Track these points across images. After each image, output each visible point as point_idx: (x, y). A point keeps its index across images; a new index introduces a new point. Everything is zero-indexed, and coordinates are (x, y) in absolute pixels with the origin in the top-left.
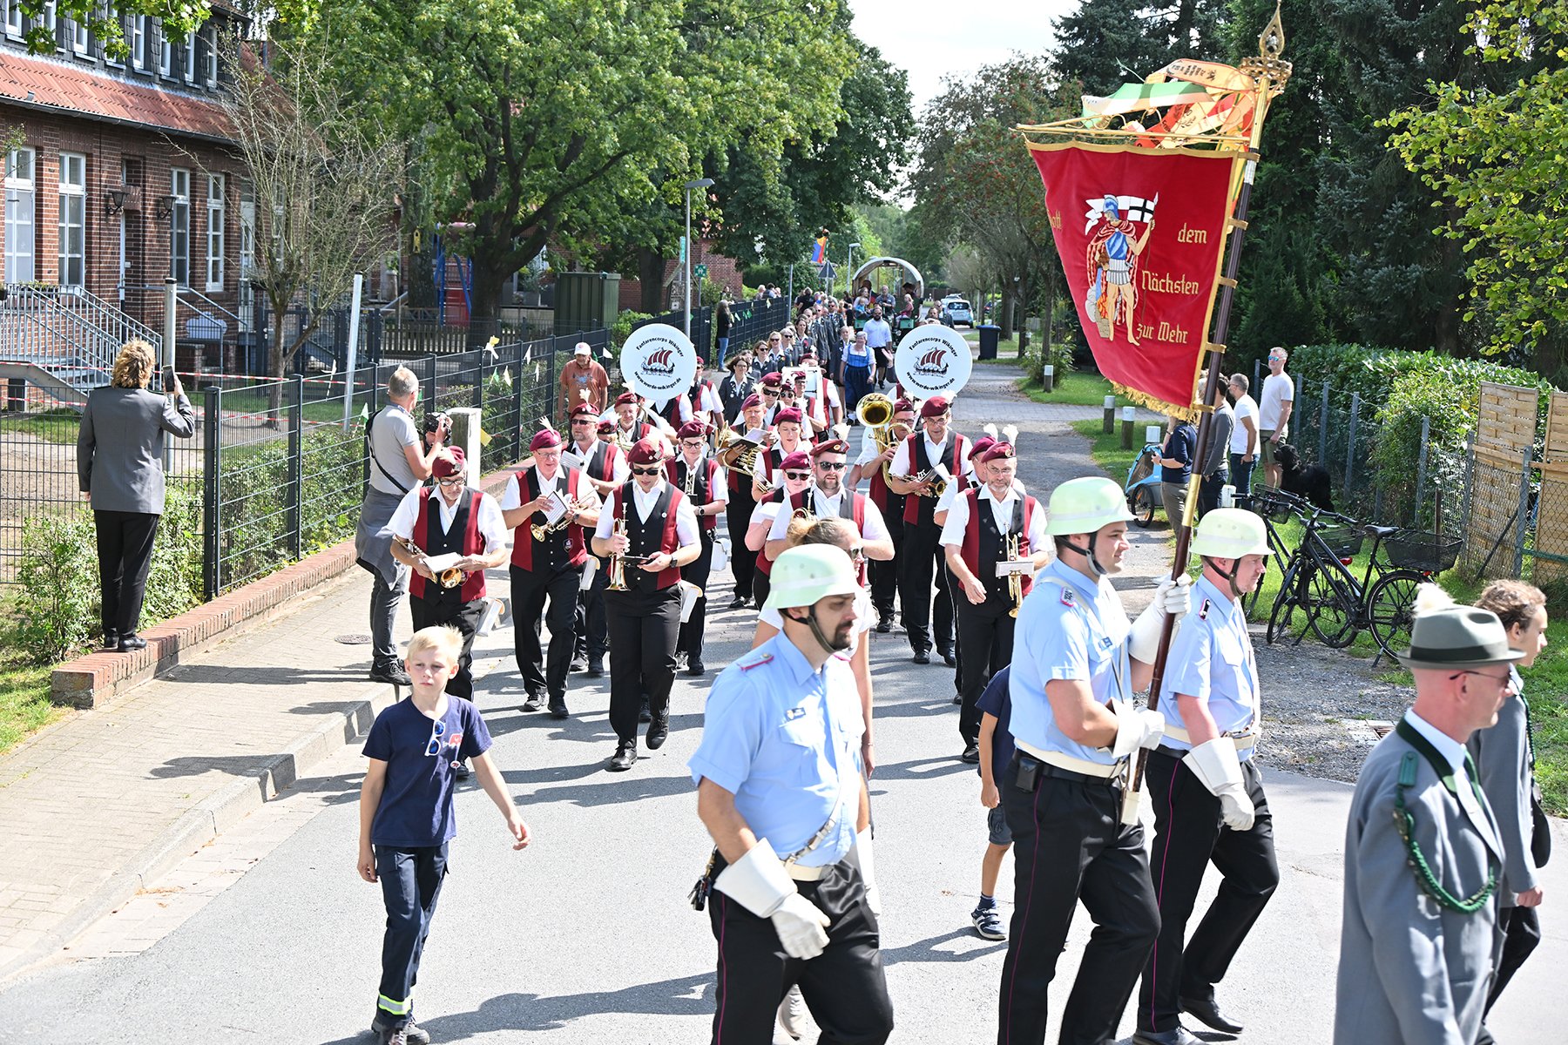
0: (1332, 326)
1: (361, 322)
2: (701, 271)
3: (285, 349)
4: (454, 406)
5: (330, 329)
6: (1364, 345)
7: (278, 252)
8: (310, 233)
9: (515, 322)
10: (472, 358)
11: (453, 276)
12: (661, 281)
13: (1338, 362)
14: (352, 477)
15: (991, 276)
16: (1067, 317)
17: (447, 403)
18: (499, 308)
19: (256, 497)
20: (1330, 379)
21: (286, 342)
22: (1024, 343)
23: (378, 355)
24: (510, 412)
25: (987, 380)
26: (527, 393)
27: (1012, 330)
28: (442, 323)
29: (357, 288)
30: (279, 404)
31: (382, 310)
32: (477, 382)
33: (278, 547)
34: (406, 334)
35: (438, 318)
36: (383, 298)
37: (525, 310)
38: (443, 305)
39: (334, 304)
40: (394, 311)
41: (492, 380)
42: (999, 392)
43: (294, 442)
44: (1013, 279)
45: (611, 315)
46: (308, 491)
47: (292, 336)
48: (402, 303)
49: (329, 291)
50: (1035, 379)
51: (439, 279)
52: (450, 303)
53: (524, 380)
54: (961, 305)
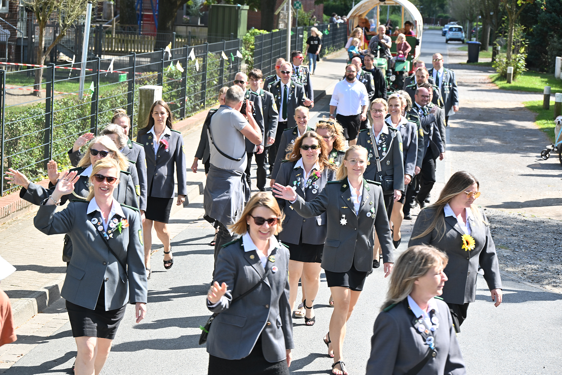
1: (91, 32)
2: (298, 5)
3: (45, 48)
4: (146, 84)
5: (73, 36)
9: (184, 34)
10: (157, 55)
12: (273, 11)
14: (84, 126)
15: (476, 11)
16: (522, 37)
17: (141, 82)
18: (174, 25)
19: (26, 137)
21: (45, 44)
22: (495, 53)
23: (101, 53)
24: (180, 89)
25: (472, 75)
26: (191, 78)
27: (488, 45)
28: (140, 34)
29: (89, 12)
30: (41, 81)
31: (104, 25)
32: (160, 70)
33: (38, 168)
34: (118, 41)
35: (137, 32)
36: (104, 19)
37: (191, 27)
38: (140, 23)
39: (75, 21)
40: (111, 26)
41: (169, 69)
42: (479, 83)
43: (49, 104)
44: (490, 13)
45: (242, 32)
46: (57, 134)
47: (49, 40)
48: (116, 21)
49: (72, 13)
50: (502, 75)
51: (139, 7)
52: (145, 22)
53: (189, 69)
54: (457, 29)
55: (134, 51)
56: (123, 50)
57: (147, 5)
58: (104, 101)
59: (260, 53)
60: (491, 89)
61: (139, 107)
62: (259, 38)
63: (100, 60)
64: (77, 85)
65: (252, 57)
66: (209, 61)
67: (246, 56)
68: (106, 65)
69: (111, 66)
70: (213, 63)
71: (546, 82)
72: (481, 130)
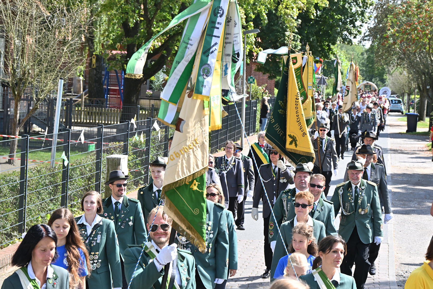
1: (62, 106)
2: (251, 80)
3: (19, 120)
4: (112, 154)
5: (45, 109)
7: (17, 66)
8: (35, 56)
9: (147, 107)
10: (123, 127)
11: (113, 81)
14: (55, 192)
15: (414, 85)
17: (109, 152)
18: (138, 99)
21: (20, 116)
23: (71, 124)
24: (144, 157)
25: (411, 144)
26: (154, 147)
27: (425, 116)
28: (107, 107)
29: (61, 87)
30: (16, 151)
31: (73, 99)
32: (126, 140)
33: (13, 231)
34: (86, 113)
35: (104, 105)
36: (74, 93)
37: (153, 100)
38: (107, 97)
39: (47, 95)
40: (80, 100)
41: (134, 139)
42: (418, 151)
43: (23, 172)
44: (426, 87)
46: (31, 200)
47: (24, 113)
48: (85, 95)
49: (45, 88)
51: (106, 82)
52: (111, 96)
53: (152, 139)
54: (397, 101)
55: (102, 123)
56: (91, 121)
57: (113, 80)
58: (74, 170)
60: (429, 156)
61: (106, 175)
63: (70, 131)
64: (50, 154)
68: (76, 135)
69: (82, 137)
72: (420, 195)
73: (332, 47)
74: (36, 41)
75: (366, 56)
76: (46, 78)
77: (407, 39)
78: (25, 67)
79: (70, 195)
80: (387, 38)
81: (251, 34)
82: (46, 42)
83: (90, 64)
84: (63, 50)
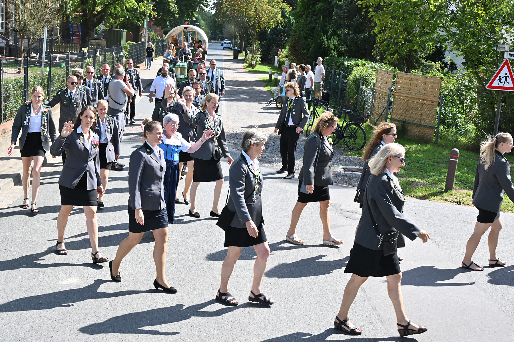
0: (336, 51)
1: (47, 42)
3: (24, 50)
4: (75, 68)
5: (38, 44)
6: (345, 57)
7: (22, 20)
8: (31, 14)
9: (95, 44)
10: (81, 54)
11: (76, 29)
12: (139, 33)
13: (337, 62)
15: (237, 34)
16: (259, 47)
17: (73, 67)
18: (89, 39)
19: (14, 94)
20: (335, 67)
21: (24, 48)
22: (246, 54)
23: (52, 53)
25: (235, 65)
26: (98, 65)
27: (243, 50)
28: (72, 43)
29: (46, 32)
30: (22, 66)
31: (54, 39)
32: (82, 61)
34: (61, 46)
35: (71, 42)
36: (54, 35)
37: (98, 40)
38: (72, 38)
39: (39, 36)
40: (57, 39)
41: (87, 60)
42: (239, 69)
43: (26, 78)
44: (243, 35)
45: (123, 43)
47: (26, 46)
48: (60, 37)
49: (37, 33)
50: (249, 65)
51: (71, 30)
52: (75, 38)
53: (97, 61)
54: (228, 43)
55: (69, 52)
56: (64, 51)
58: (54, 76)
59: (132, 53)
60: (244, 71)
62: (132, 46)
63: (52, 56)
64: (41, 68)
65: (128, 55)
66: (107, 57)
67: (126, 55)
68: (55, 58)
69: (57, 59)
70: (109, 58)
71: (270, 68)
72: (240, 91)
73: (194, 13)
74: (32, 6)
75: (212, 18)
76: (38, 27)
77: (234, 9)
78: (26, 21)
79: (52, 90)
80: (223, 8)
81: (150, 4)
82: (37, 7)
83: (63, 19)
84: (47, 11)
